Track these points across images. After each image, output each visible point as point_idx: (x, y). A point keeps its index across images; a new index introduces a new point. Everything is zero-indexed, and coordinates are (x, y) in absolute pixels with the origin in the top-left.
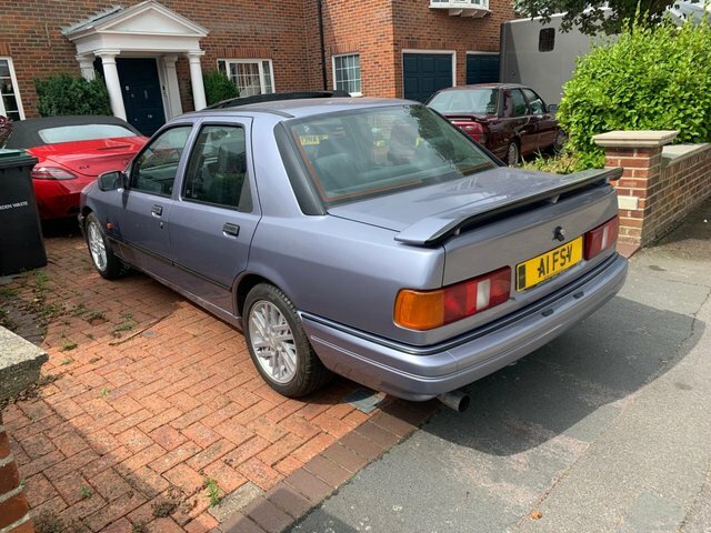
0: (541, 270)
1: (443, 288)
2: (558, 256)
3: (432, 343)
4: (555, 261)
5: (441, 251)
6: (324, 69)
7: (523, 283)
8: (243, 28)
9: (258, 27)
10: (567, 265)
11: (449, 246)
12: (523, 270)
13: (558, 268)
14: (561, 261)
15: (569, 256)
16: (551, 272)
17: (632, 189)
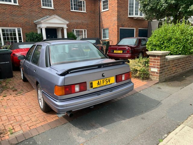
0: (98, 84)
1: (64, 86)
2: (105, 81)
3: (62, 99)
4: (103, 82)
5: (64, 77)
6: (100, 32)
7: (92, 87)
8: (80, 21)
9: (83, 21)
10: (108, 83)
11: (66, 76)
12: (92, 83)
13: (105, 84)
14: (106, 82)
15: (109, 81)
16: (102, 85)
17: (156, 66)
